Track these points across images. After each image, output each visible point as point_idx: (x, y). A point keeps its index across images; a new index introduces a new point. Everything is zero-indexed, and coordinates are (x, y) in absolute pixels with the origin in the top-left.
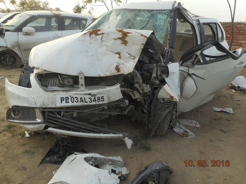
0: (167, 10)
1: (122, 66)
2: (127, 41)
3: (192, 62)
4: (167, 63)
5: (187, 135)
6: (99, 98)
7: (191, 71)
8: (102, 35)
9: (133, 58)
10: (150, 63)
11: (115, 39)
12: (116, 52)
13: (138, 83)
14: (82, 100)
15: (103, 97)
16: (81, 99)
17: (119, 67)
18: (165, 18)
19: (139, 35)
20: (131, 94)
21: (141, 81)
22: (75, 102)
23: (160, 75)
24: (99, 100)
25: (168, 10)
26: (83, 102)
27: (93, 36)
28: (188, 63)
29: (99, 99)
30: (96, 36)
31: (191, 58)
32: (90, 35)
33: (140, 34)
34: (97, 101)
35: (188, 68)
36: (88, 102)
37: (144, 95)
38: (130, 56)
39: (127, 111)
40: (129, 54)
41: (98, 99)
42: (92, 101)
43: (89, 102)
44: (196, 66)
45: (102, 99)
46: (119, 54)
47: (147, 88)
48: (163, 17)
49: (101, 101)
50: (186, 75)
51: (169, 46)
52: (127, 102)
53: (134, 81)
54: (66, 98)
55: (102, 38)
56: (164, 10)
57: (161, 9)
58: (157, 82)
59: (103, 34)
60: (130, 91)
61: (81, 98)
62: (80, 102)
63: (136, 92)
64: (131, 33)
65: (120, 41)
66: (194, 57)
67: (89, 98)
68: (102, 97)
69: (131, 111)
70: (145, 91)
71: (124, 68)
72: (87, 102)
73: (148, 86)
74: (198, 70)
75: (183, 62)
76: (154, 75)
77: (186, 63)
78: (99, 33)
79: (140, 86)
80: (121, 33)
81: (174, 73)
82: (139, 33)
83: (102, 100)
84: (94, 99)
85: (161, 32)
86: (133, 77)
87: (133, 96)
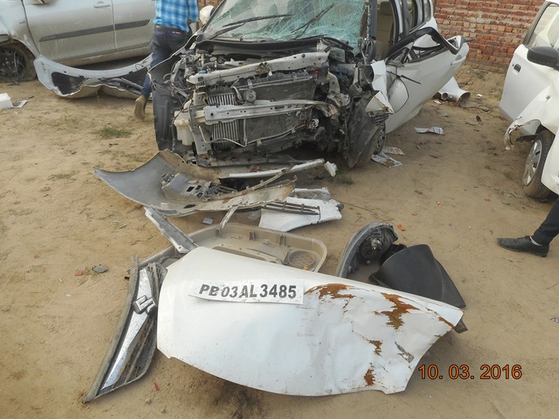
1: (380, 373)
2: (402, 322)
3: (401, 58)
4: (370, 61)
5: (393, 164)
6: (283, 288)
7: (400, 72)
8: (348, 299)
9: (407, 357)
10: (347, 62)
11: (376, 313)
12: (372, 340)
13: (333, 92)
14: (246, 291)
15: (295, 287)
16: (243, 290)
17: (373, 373)
19: (435, 318)
20: (323, 109)
21: (338, 90)
22: (229, 295)
23: (362, 80)
24: (283, 294)
26: (247, 296)
27: (328, 297)
28: (396, 61)
29: (284, 291)
30: (333, 298)
31: (401, 52)
32: (321, 296)
33: (438, 316)
34: (278, 296)
35: (396, 67)
36: (258, 296)
37: (342, 109)
38: (401, 353)
39: (316, 135)
40: (399, 348)
41: (282, 291)
42: (266, 292)
43: (261, 295)
44: (406, 65)
45: (290, 291)
46: (378, 344)
47: (346, 100)
49: (287, 297)
50: (394, 77)
51: (369, 36)
52: (317, 121)
53: (328, 90)
54: (213, 287)
55: (346, 304)
58: (360, 90)
59: (351, 297)
60: (324, 105)
61: (245, 288)
62: (240, 297)
63: (332, 106)
64: (417, 309)
65: (387, 319)
66: (404, 51)
67: (262, 287)
68: (291, 287)
69: (321, 134)
70: (343, 105)
71: (383, 378)
72: (255, 296)
73: (347, 96)
74: (409, 71)
75: (389, 59)
76: (356, 81)
77: (393, 61)
78: (341, 292)
79: (336, 97)
80: (393, 304)
81: (380, 76)
82: (435, 313)
83: (292, 294)
84: (272, 290)
85: (355, 14)
86: (327, 85)
87: (326, 112)
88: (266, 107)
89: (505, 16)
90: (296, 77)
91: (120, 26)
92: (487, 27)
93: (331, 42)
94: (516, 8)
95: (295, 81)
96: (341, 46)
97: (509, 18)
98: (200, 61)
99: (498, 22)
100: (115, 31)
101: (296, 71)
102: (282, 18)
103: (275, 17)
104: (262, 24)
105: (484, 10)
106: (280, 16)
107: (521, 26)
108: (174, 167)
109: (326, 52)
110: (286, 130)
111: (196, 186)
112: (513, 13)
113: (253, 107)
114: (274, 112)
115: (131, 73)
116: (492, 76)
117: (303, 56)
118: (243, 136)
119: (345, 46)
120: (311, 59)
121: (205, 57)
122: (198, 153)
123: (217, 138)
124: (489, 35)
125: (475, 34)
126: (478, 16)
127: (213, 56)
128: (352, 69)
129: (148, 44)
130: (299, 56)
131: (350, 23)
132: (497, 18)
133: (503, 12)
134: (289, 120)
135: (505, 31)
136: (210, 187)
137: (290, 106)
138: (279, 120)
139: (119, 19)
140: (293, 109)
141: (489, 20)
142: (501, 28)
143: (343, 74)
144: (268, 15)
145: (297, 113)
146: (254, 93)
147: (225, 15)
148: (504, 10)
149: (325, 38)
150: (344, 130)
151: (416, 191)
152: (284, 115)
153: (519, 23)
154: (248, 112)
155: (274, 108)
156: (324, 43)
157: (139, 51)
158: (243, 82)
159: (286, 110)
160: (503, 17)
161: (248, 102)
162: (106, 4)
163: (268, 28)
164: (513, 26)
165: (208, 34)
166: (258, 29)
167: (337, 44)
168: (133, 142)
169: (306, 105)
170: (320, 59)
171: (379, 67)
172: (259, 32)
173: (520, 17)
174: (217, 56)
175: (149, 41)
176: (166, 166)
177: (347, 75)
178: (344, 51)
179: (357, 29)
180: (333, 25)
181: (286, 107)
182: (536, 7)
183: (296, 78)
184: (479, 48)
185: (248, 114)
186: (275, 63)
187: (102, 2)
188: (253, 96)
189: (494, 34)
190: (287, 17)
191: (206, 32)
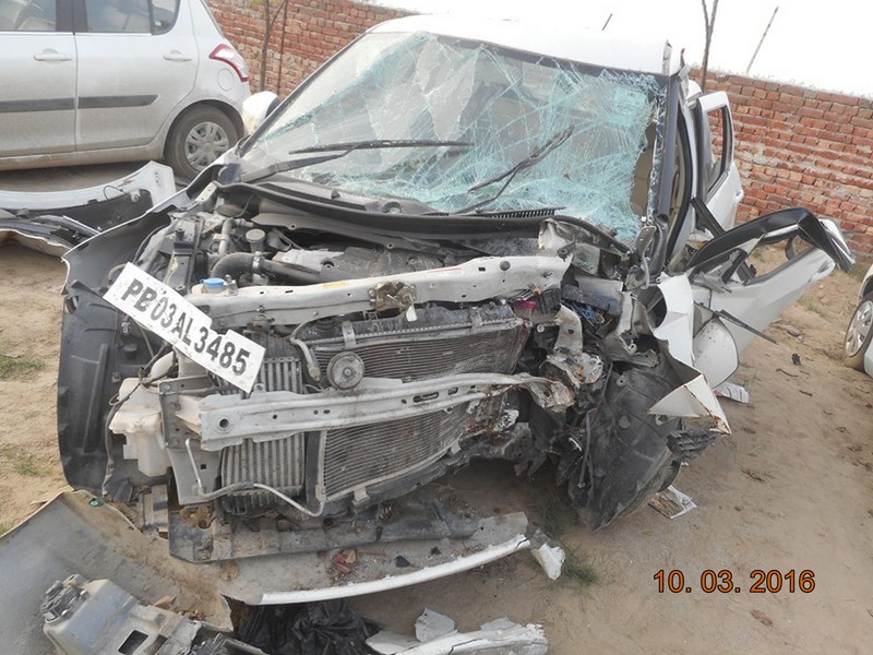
0: (647, 74)
3: (723, 272)
4: (655, 274)
5: (676, 506)
7: (719, 303)
10: (602, 274)
13: (565, 351)
18: (637, 103)
20: (536, 389)
21: (577, 345)
25: (649, 74)
28: (713, 275)
34: (217, 359)
35: (708, 291)
36: (192, 344)
37: (584, 392)
39: (508, 444)
44: (736, 288)
45: (239, 359)
47: (593, 369)
48: (632, 101)
50: (706, 316)
51: (655, 212)
52: (514, 414)
53: (552, 345)
56: (638, 74)
57: (626, 68)
58: (631, 349)
63: (561, 384)
66: (733, 257)
69: (521, 444)
70: (587, 382)
73: (599, 361)
75: (697, 271)
76: (623, 327)
77: (705, 276)
79: (569, 362)
81: (681, 314)
85: (619, 155)
86: (554, 331)
87: (541, 396)
88: (390, 398)
89: (803, 156)
90: (478, 321)
91: (89, 102)
92: (770, 171)
93: (575, 229)
94: (823, 146)
95: (475, 331)
96: (596, 239)
97: (811, 161)
98: (217, 242)
99: (790, 165)
100: (78, 110)
101: (479, 304)
102: (444, 149)
103: (428, 144)
104: (391, 157)
105: (767, 143)
106: (441, 144)
107: (830, 177)
108: (103, 535)
109: (564, 257)
110: (436, 451)
111: (152, 634)
112: (817, 153)
113: (353, 399)
114: (410, 411)
115: (93, 202)
116: (775, 254)
117: (505, 267)
118: (314, 481)
119: (606, 241)
120: (523, 274)
121: (234, 226)
122: (181, 500)
123: (236, 485)
124: (774, 185)
125: (750, 181)
126: (757, 152)
127: (257, 226)
128: (614, 294)
129: (148, 141)
130: (493, 263)
131: (607, 176)
132: (789, 158)
133: (800, 150)
134: (447, 425)
135: (801, 182)
136: (197, 641)
137: (453, 391)
138: (422, 427)
139: (89, 88)
140: (461, 398)
141: (775, 161)
142: (796, 177)
143: (594, 309)
144: (409, 138)
145: (471, 406)
146: (358, 365)
147: (299, 123)
148: (802, 145)
149: (560, 219)
150: (582, 441)
151: (755, 614)
152: (438, 416)
153: (827, 171)
154: (335, 413)
155: (410, 402)
156: (561, 234)
157: (129, 152)
158: (327, 326)
159: (442, 404)
160: (799, 158)
161: (338, 387)
162: (62, 57)
163: (407, 168)
164: (815, 175)
165: (253, 162)
166: (381, 169)
167: (588, 233)
168: (39, 396)
169: (495, 387)
170: (545, 275)
171: (677, 291)
172: (385, 176)
173: (830, 162)
174: (267, 229)
175: (150, 135)
176: (80, 533)
177: (605, 314)
178: (598, 250)
179: (623, 192)
180: (567, 176)
181: (443, 395)
182: (858, 147)
183: (480, 324)
184: (754, 205)
185: (336, 420)
186: (427, 283)
187: (54, 51)
188: (353, 373)
189: (782, 184)
190: (458, 148)
191: (247, 157)
